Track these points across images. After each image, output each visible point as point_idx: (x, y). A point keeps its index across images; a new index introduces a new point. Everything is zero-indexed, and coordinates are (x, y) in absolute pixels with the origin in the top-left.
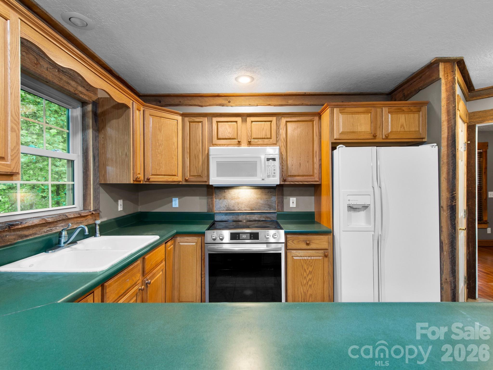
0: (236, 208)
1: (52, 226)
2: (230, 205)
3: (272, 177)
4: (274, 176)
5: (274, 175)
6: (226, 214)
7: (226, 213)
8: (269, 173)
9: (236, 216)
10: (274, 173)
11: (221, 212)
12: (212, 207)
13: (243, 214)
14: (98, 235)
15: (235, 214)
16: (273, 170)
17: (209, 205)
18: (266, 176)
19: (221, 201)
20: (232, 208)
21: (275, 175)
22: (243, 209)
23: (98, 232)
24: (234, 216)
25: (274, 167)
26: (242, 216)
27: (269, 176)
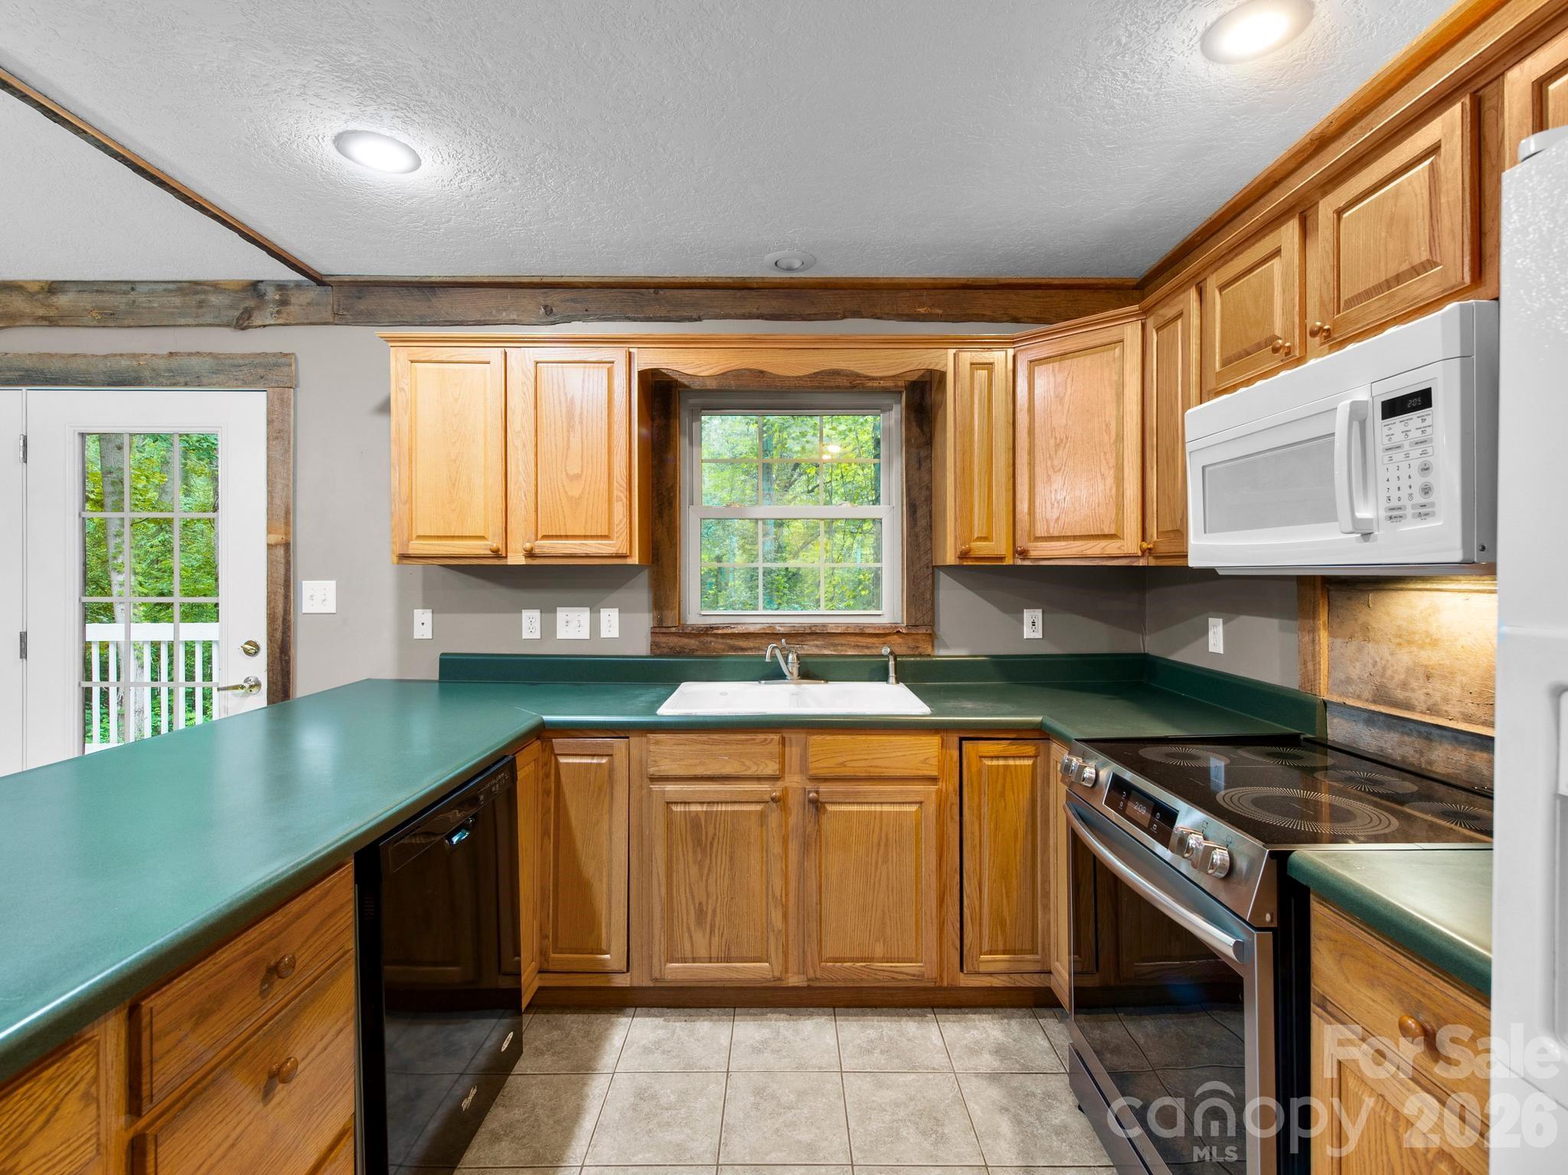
0: (1418, 697)
1: (794, 641)
2: (1389, 673)
3: (1414, 516)
4: (1424, 513)
5: (1423, 501)
6: (1372, 718)
7: (1373, 712)
8: (1394, 494)
9: (1419, 743)
10: (1426, 490)
11: (1350, 702)
12: (1315, 674)
13: (1456, 739)
14: (892, 679)
15: (1412, 726)
16: (1415, 471)
17: (1305, 663)
18: (1383, 514)
19: (1353, 646)
20: (1400, 694)
21: (1433, 505)
22: (1454, 709)
23: (892, 673)
24: (1407, 739)
25: (1424, 453)
26: (1449, 747)
27: (1395, 515)
